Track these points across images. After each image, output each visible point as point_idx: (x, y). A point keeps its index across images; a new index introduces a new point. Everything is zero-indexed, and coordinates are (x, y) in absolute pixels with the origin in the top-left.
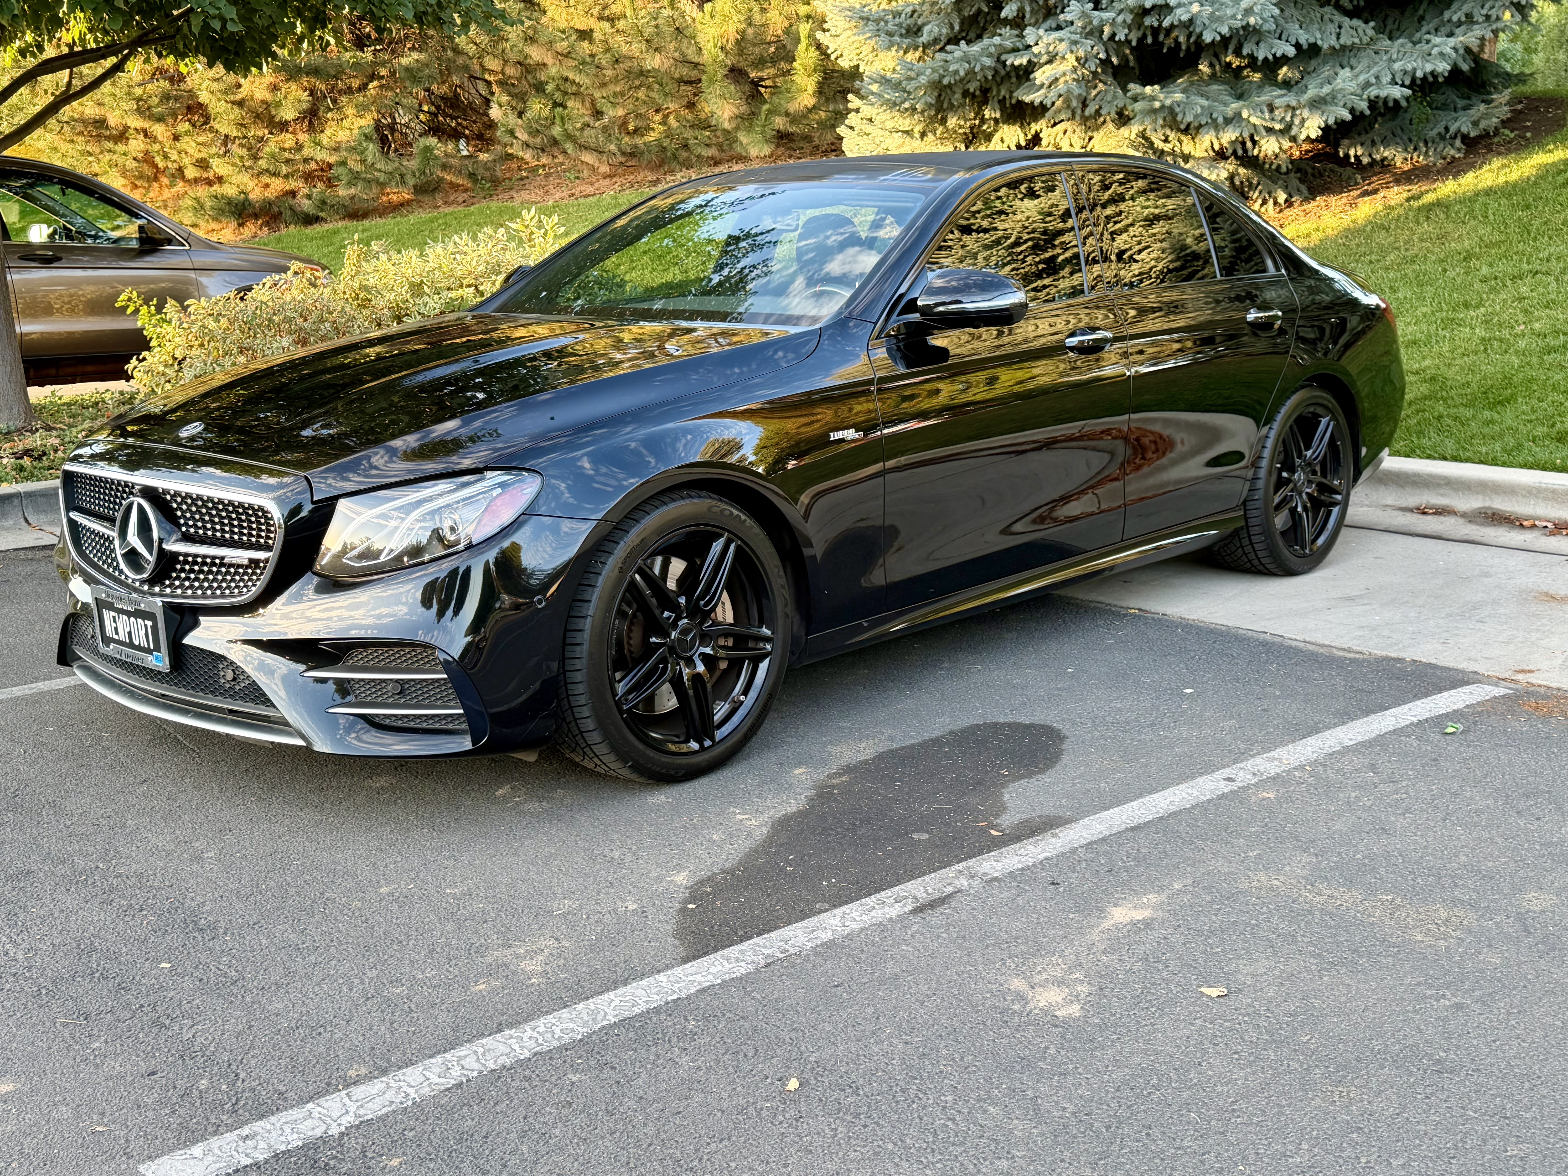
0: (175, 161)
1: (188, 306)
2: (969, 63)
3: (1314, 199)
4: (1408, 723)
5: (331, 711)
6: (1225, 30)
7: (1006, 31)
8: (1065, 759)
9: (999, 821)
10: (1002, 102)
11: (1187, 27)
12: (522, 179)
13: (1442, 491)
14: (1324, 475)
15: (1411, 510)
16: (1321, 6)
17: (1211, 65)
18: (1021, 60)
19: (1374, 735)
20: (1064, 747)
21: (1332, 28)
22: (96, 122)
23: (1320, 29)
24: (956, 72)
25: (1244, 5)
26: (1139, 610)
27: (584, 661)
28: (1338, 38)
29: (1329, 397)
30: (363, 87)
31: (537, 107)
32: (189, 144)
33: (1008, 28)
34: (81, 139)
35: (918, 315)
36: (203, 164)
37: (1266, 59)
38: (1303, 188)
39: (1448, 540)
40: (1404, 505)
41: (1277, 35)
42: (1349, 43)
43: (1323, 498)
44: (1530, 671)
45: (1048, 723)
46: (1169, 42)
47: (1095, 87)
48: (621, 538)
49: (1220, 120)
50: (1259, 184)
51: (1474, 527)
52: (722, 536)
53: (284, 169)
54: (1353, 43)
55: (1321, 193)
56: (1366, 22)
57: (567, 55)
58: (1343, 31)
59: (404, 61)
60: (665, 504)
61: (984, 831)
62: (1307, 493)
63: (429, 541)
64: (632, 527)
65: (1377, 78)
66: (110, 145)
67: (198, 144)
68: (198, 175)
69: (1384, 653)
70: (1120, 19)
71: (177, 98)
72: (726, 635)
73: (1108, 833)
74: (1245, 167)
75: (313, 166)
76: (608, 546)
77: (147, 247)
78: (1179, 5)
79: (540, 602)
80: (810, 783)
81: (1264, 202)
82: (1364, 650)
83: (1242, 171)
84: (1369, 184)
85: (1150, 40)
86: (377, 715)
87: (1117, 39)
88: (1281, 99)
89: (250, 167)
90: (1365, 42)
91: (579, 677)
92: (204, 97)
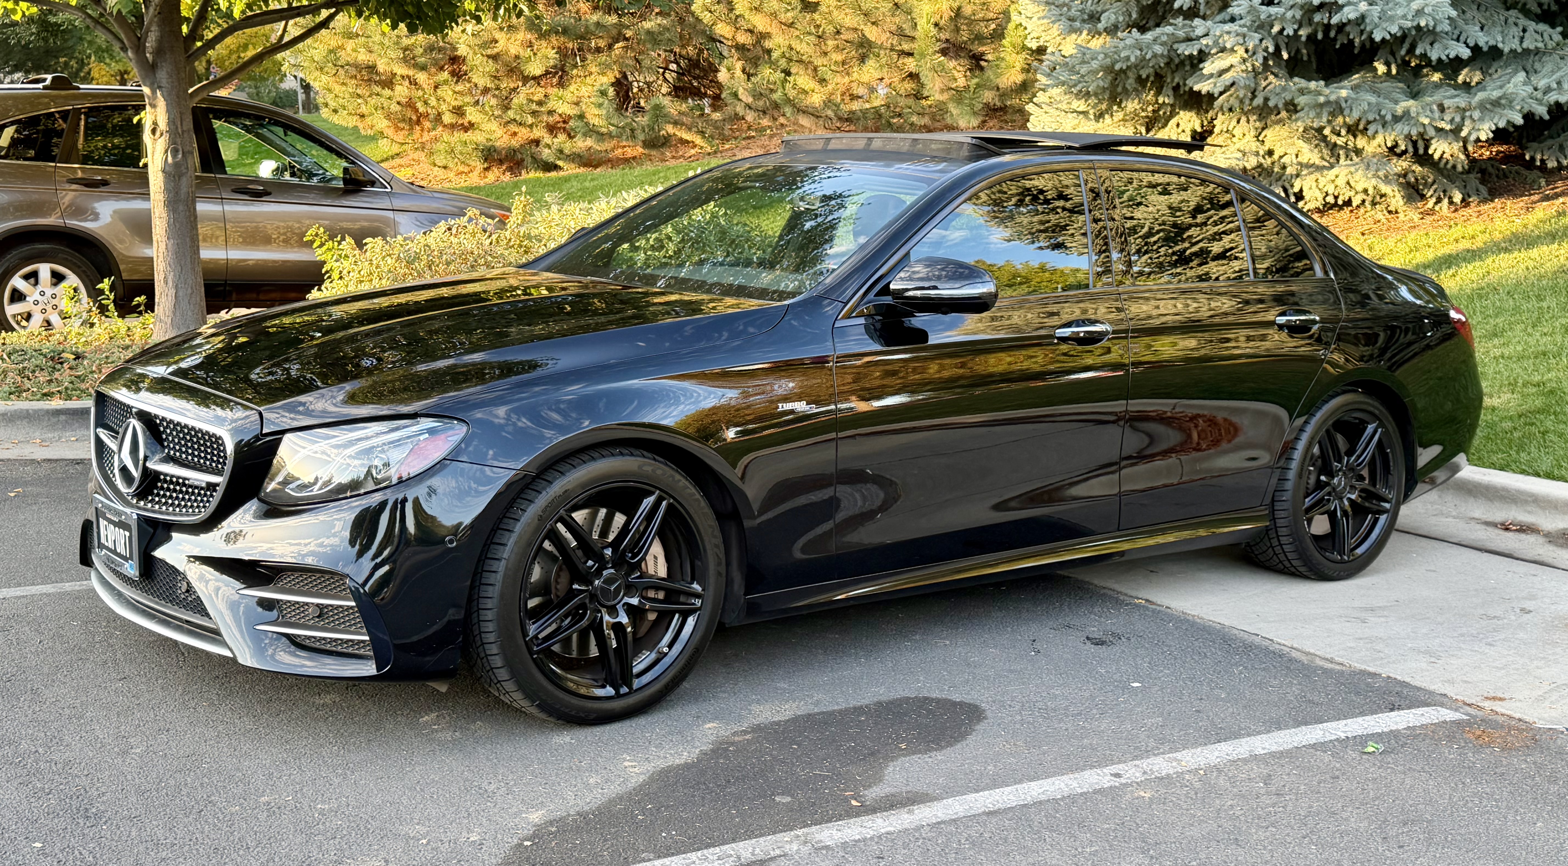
0: (433, 107)
1: (366, 244)
2: (1141, 50)
3: (1492, 201)
4: (1333, 737)
5: (258, 627)
6: (1394, 29)
7: (1180, 20)
8: (971, 739)
9: (866, 792)
10: (1176, 89)
11: (1359, 25)
12: (749, 138)
13: (1529, 509)
14: (1373, 482)
15: (1494, 525)
16: (1508, 9)
17: (1388, 64)
18: (1191, 50)
19: (1291, 746)
20: (978, 727)
21: (1516, 31)
22: (369, 67)
23: (1502, 32)
24: (1128, 58)
25: (1415, 6)
26: (1147, 600)
27: (495, 600)
28: (1521, 42)
29: (1376, 404)
30: (610, 47)
31: (767, 73)
32: (446, 92)
33: (1181, 18)
34: (354, 81)
35: (890, 298)
36: (459, 111)
37: (1440, 60)
38: (1483, 190)
39: (1517, 559)
40: (1490, 519)
41: (1455, 37)
42: (1532, 47)
43: (1367, 504)
44: (1501, 699)
45: (978, 703)
46: (1342, 40)
47: (1266, 79)
48: (544, 489)
49: (1389, 117)
50: (1434, 182)
51: (1551, 548)
52: (652, 493)
53: (530, 120)
54: (1536, 48)
55: (1500, 195)
56: (1553, 26)
57: (791, 25)
58: (1527, 35)
59: (647, 25)
60: (593, 459)
61: (846, 800)
62: (1349, 499)
63: (366, 478)
64: (555, 479)
65: (1559, 83)
66: (378, 89)
67: (455, 92)
68: (454, 121)
69: (1363, 667)
70: (1289, 14)
71: (440, 50)
72: (657, 588)
73: (962, 814)
74: (1421, 166)
75: (557, 118)
76: (530, 494)
77: (350, 187)
78: (1349, 4)
79: (451, 542)
80: (713, 738)
81: (1439, 201)
82: (1345, 662)
83: (1417, 168)
84: (1552, 189)
85: (1320, 36)
86: (299, 636)
87: (1285, 33)
88: (1454, 100)
89: (499, 116)
90: (1550, 47)
91: (489, 615)
92: (462, 50)
